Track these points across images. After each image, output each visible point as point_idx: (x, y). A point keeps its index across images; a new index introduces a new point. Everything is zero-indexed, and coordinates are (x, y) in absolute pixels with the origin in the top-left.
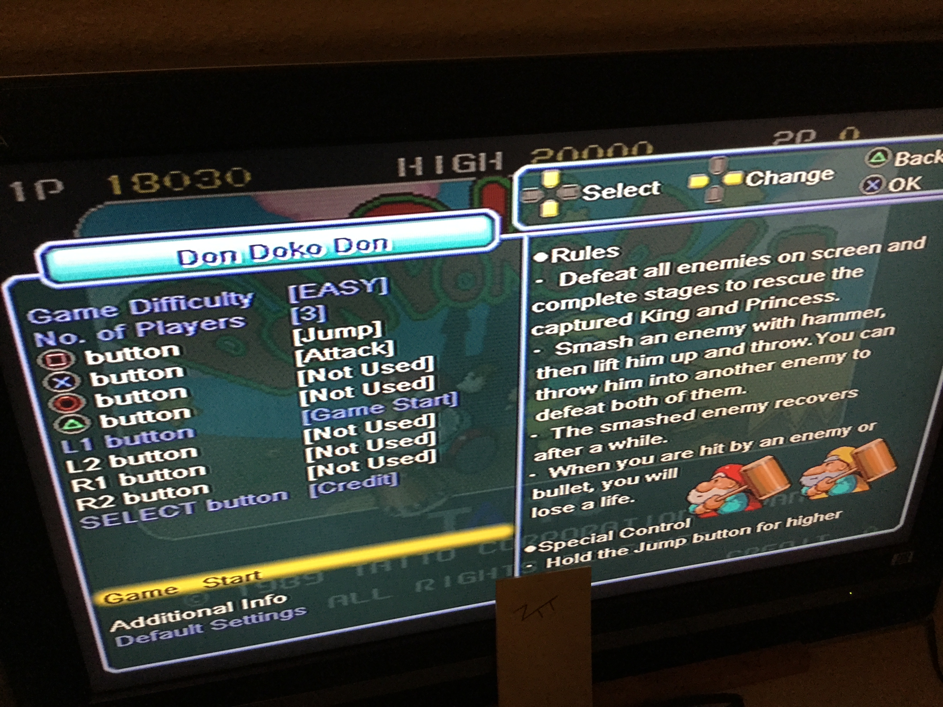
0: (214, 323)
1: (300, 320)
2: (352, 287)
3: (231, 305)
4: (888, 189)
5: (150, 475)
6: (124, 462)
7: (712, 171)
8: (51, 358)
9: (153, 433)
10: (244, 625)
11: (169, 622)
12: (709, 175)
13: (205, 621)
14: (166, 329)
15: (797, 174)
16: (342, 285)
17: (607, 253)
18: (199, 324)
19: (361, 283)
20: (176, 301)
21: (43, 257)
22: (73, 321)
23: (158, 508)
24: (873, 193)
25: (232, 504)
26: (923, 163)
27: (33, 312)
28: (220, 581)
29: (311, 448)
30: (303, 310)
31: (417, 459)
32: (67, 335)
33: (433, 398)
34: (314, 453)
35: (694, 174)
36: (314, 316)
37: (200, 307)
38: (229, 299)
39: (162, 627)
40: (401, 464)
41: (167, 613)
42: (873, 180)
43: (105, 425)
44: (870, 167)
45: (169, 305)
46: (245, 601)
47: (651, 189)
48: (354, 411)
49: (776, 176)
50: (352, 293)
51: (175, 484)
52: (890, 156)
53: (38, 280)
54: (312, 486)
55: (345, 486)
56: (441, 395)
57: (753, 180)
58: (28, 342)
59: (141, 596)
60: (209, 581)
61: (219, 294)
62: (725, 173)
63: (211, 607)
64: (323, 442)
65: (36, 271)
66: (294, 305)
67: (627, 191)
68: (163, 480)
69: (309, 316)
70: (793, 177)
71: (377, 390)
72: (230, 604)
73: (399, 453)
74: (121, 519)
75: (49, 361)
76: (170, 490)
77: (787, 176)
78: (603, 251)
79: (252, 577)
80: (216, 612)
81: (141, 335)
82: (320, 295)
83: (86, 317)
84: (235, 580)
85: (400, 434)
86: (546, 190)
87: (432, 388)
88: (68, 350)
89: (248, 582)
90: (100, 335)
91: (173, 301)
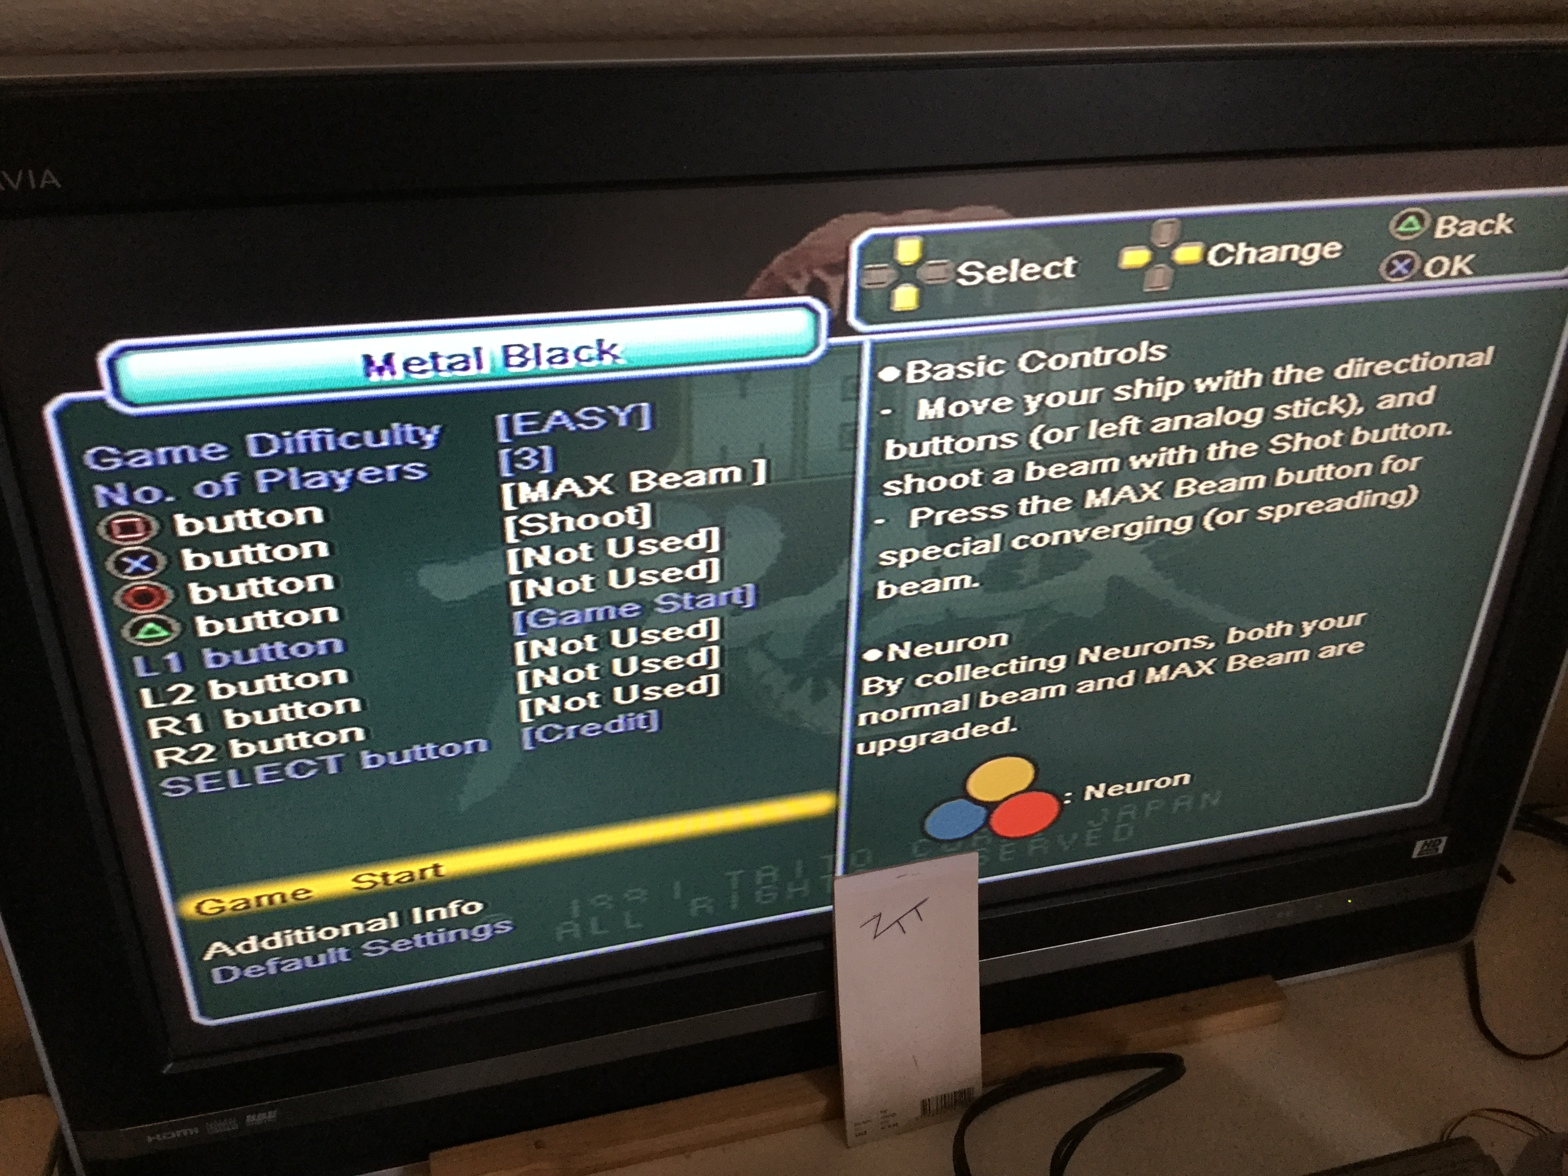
0: (378, 472)
1: (512, 469)
2: (596, 418)
3: (406, 444)
4: (1423, 274)
5: (273, 712)
6: (232, 690)
7: (1156, 242)
8: (120, 524)
9: (279, 646)
10: (415, 948)
11: (296, 945)
12: (1152, 247)
13: (354, 942)
14: (303, 480)
15: (1285, 248)
16: (580, 414)
18: (355, 474)
19: (610, 411)
20: (319, 436)
21: (111, 363)
22: (156, 466)
23: (284, 766)
24: (1400, 279)
25: (400, 757)
26: (1477, 233)
27: (93, 451)
28: (379, 879)
29: (526, 671)
30: (518, 452)
31: (690, 689)
32: (146, 488)
33: (717, 594)
34: (529, 677)
35: (1127, 246)
36: (535, 463)
37: (357, 446)
38: (403, 434)
39: (286, 953)
40: (664, 697)
41: (294, 929)
42: (1401, 258)
43: (203, 632)
44: (1397, 239)
45: (308, 443)
46: (417, 912)
47: (1061, 270)
48: (594, 613)
49: (1253, 251)
50: (596, 427)
51: (312, 726)
52: (1428, 222)
53: (101, 401)
54: (526, 731)
55: (577, 731)
56: (730, 589)
57: (1220, 257)
58: (84, 499)
59: (253, 902)
60: (361, 879)
61: (388, 427)
62: (1175, 246)
63: (363, 922)
64: (544, 663)
65: (98, 386)
66: (504, 446)
67: (1025, 271)
68: (292, 719)
69: (527, 463)
70: (1279, 253)
71: (630, 580)
72: (393, 915)
73: (663, 678)
74: (225, 781)
75: (116, 530)
76: (303, 736)
77: (1270, 250)
79: (429, 873)
80: (371, 929)
81: (263, 489)
82: (546, 429)
83: (177, 460)
84: (404, 877)
85: (663, 650)
86: (899, 267)
87: (715, 578)
88: (147, 513)
89: (423, 881)
90: (198, 490)
91: (315, 436)
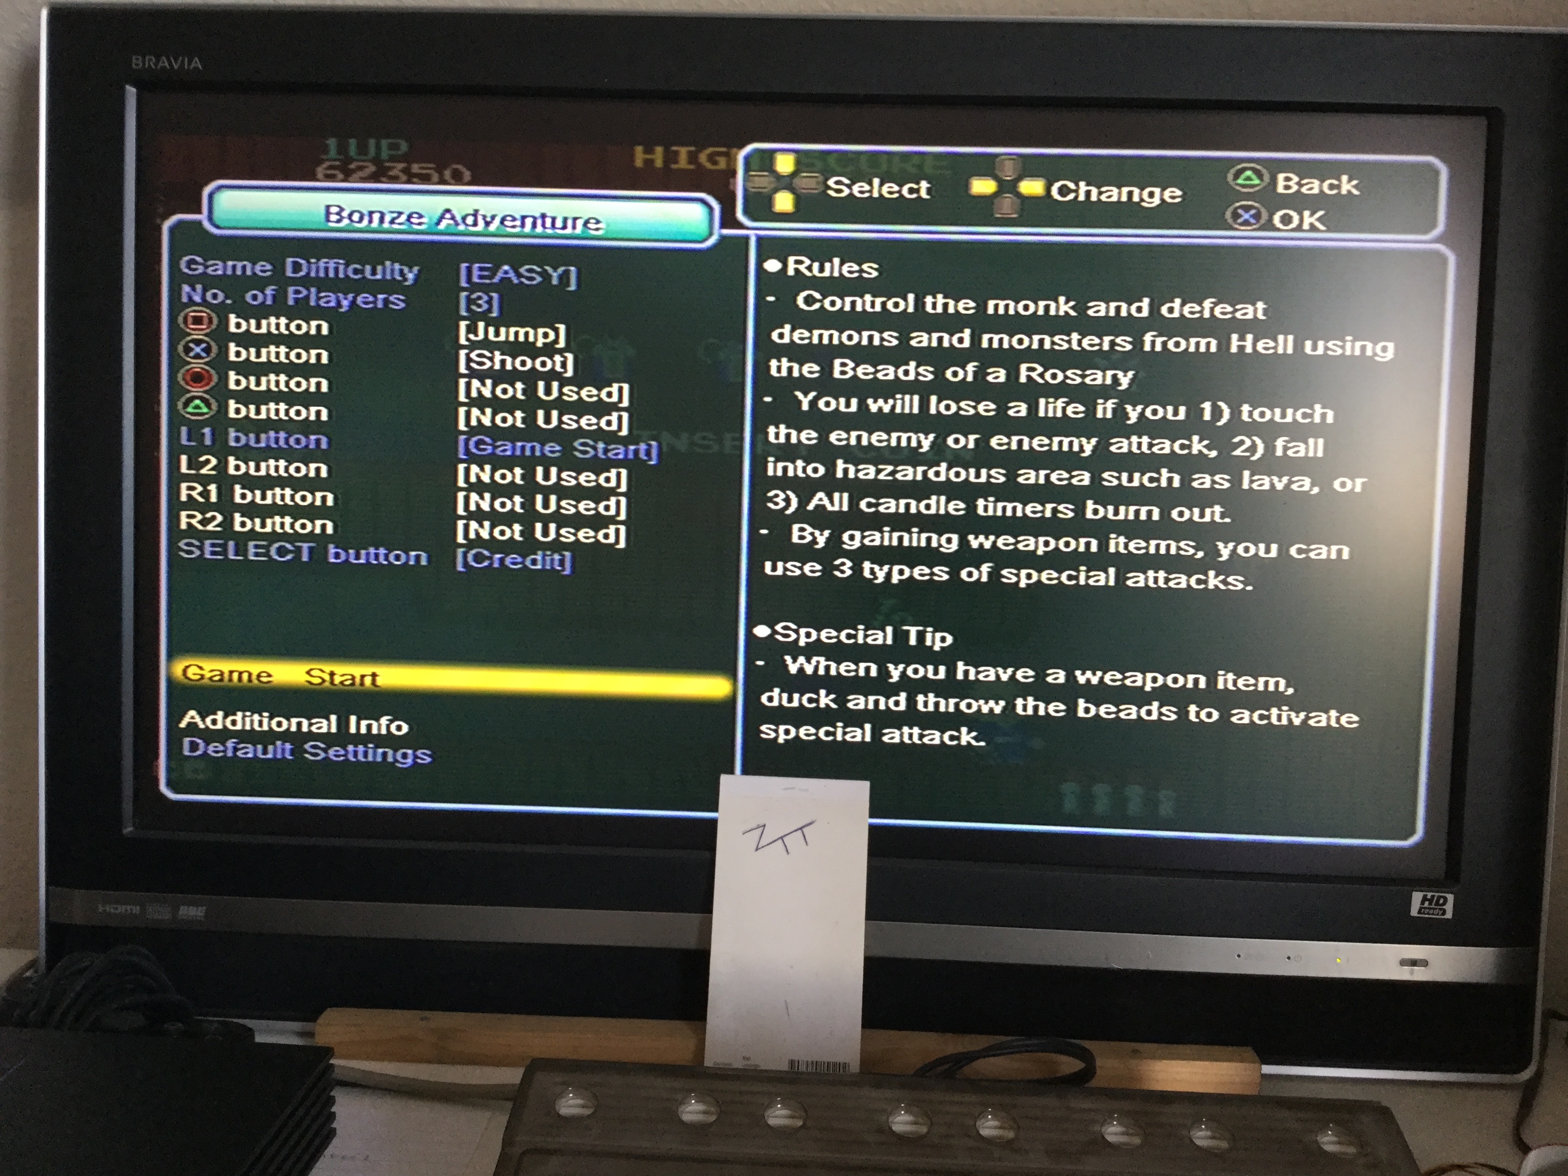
0: (371, 299)
1: (468, 310)
2: (534, 275)
3: (394, 279)
4: (1273, 225)
5: (269, 494)
6: (243, 468)
7: (999, 174)
8: (192, 317)
9: (282, 435)
10: (347, 760)
11: (253, 729)
12: (997, 179)
13: (298, 739)
14: (319, 298)
15: (1125, 190)
16: (522, 270)
17: (862, 271)
18: (355, 298)
19: (546, 271)
20: (335, 265)
21: (211, 196)
22: (225, 274)
23: (270, 545)
24: (1249, 228)
25: (358, 557)
26: (1321, 191)
27: (187, 258)
28: (327, 677)
29: (464, 493)
30: (474, 296)
31: (600, 536)
32: (215, 291)
33: (626, 447)
34: (467, 500)
35: (976, 176)
36: (485, 307)
37: (359, 276)
38: (392, 271)
39: (243, 736)
40: (578, 540)
41: (253, 713)
42: (1247, 209)
43: (232, 414)
44: (1237, 191)
45: (327, 269)
46: (353, 719)
47: (917, 191)
48: (523, 448)
49: (1094, 191)
50: (535, 283)
51: (296, 512)
52: (1267, 177)
53: (199, 223)
54: (460, 551)
55: (502, 560)
56: (637, 444)
57: (1062, 192)
58: (175, 294)
59: (226, 677)
60: (313, 673)
61: (383, 264)
62: (1020, 178)
63: (309, 719)
64: (479, 487)
65: (200, 212)
66: (464, 289)
67: (885, 189)
68: (282, 503)
69: (480, 306)
70: (1120, 194)
71: (555, 422)
72: (333, 718)
73: (578, 521)
74: (225, 552)
75: (190, 321)
76: (288, 521)
77: (1111, 191)
78: (856, 268)
79: (368, 681)
80: (314, 729)
81: (291, 302)
82: (496, 280)
83: (239, 272)
84: (346, 680)
85: (578, 493)
86: (778, 176)
87: (624, 432)
88: (212, 310)
89: (361, 688)
90: (248, 297)
91: (332, 265)
